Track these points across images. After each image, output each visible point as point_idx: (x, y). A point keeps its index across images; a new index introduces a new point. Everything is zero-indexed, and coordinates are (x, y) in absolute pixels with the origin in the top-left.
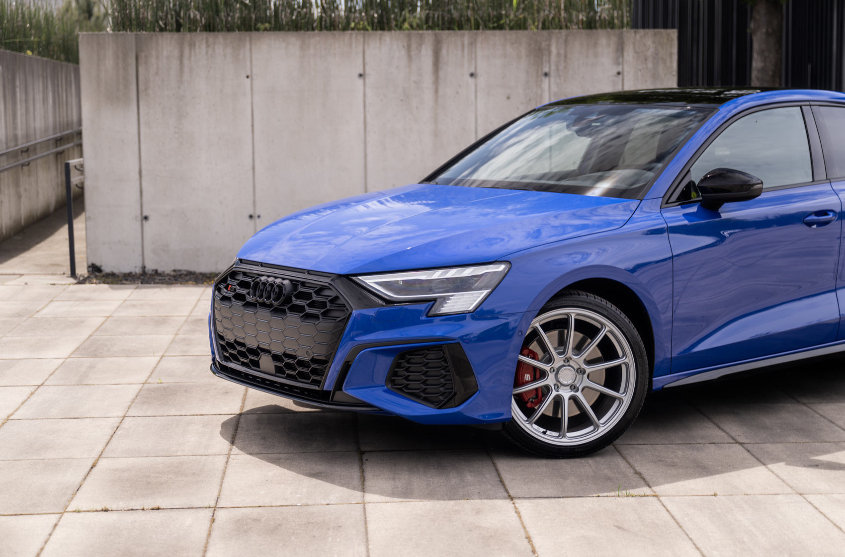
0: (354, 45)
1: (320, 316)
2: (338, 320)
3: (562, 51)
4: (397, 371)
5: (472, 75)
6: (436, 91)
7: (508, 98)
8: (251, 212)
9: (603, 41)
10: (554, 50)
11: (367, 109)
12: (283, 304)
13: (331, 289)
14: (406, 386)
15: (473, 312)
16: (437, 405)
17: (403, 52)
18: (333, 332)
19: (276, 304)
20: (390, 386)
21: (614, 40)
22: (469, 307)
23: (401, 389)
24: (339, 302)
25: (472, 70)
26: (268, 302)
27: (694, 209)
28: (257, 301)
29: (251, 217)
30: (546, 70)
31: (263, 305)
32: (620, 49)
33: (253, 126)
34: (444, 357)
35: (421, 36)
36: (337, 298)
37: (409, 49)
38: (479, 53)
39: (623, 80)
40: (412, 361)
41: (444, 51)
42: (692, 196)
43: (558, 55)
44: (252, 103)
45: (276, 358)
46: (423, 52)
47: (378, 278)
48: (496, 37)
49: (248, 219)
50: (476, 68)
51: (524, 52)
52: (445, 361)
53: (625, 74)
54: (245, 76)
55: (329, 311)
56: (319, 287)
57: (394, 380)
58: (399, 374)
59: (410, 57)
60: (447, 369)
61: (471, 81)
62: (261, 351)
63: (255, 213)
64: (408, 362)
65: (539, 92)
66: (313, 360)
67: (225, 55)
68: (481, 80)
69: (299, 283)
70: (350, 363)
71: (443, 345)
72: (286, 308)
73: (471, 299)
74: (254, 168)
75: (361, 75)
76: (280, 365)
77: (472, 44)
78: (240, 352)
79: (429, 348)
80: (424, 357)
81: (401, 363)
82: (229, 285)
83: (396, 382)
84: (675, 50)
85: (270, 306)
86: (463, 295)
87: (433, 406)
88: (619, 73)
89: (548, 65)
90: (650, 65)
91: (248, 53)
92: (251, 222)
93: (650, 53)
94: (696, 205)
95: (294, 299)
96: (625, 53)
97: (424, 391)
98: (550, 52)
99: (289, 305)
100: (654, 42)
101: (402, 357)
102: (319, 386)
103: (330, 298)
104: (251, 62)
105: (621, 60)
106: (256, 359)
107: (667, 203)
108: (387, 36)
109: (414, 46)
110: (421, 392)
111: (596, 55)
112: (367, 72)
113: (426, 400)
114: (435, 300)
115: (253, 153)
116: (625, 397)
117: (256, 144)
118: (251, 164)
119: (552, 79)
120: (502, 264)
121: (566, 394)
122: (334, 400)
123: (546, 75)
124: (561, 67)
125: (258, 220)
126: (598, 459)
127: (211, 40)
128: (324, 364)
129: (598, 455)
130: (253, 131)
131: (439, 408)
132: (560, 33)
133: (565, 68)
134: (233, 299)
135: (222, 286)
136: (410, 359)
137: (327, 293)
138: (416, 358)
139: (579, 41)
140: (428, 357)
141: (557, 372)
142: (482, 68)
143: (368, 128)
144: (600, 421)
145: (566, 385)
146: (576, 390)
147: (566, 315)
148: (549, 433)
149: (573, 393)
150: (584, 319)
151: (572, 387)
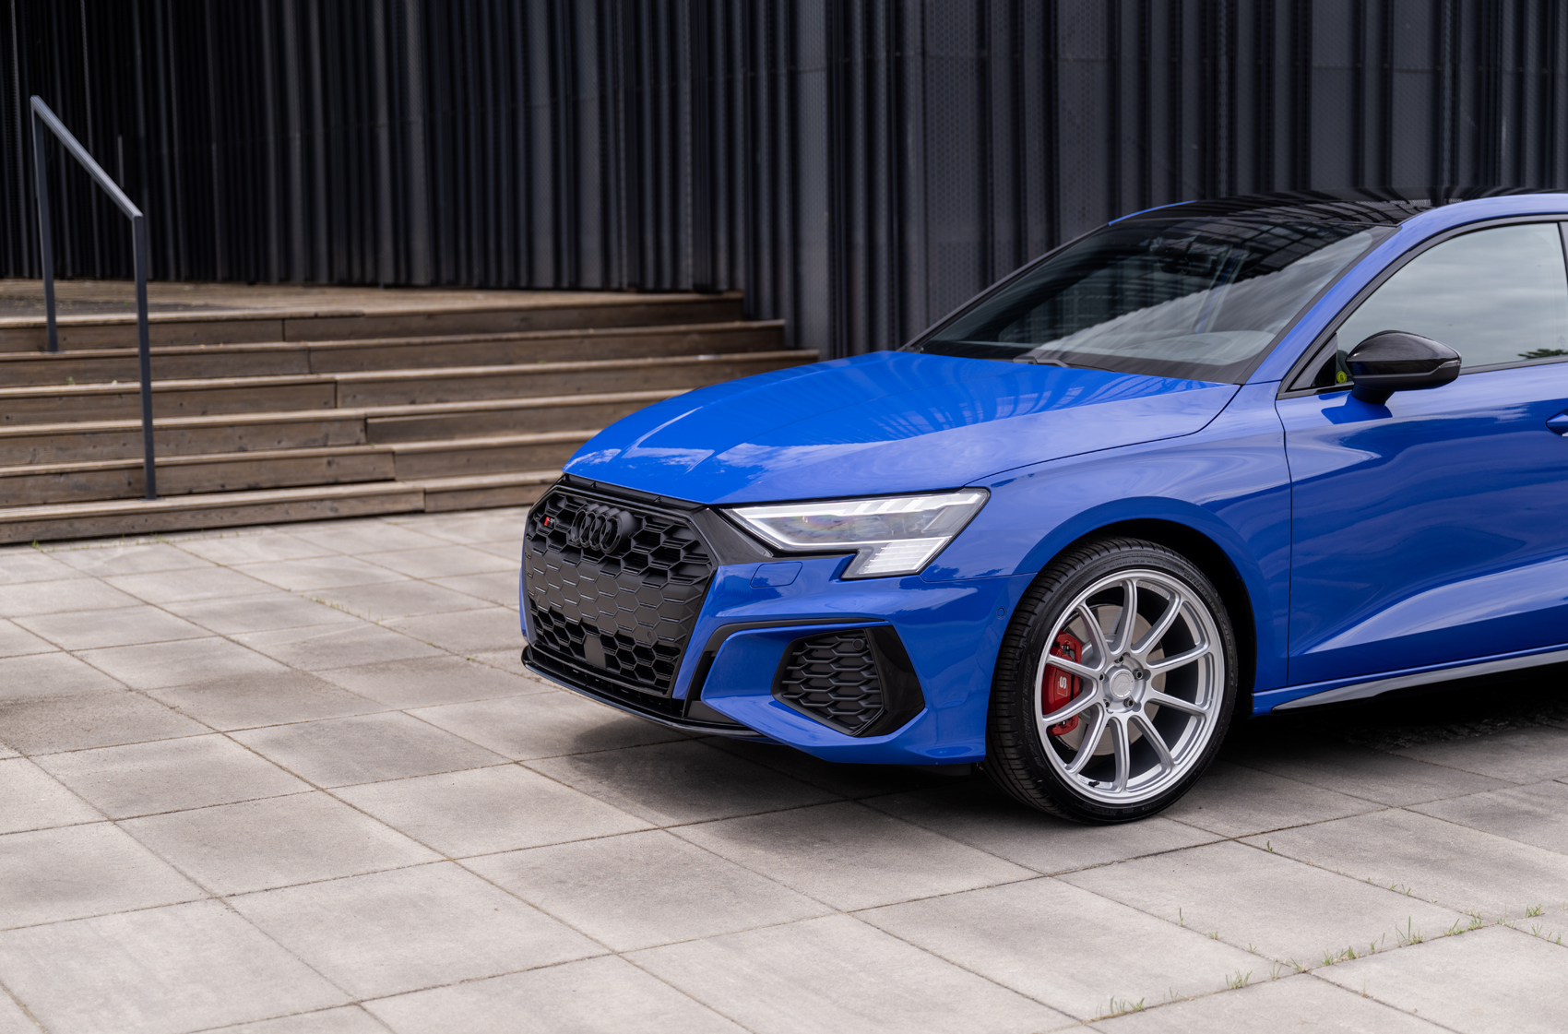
1: (670, 574)
2: (696, 580)
4: (792, 671)
12: (616, 552)
13: (688, 528)
14: (806, 696)
15: (918, 573)
16: (854, 731)
18: (687, 601)
19: (607, 551)
20: (780, 695)
22: (913, 565)
23: (796, 701)
24: (700, 551)
26: (594, 548)
27: (1341, 401)
28: (580, 545)
31: (589, 552)
34: (866, 649)
36: (696, 544)
40: (815, 654)
42: (1339, 379)
45: (607, 641)
47: (767, 513)
52: (868, 655)
55: (683, 565)
56: (672, 525)
57: (787, 685)
58: (795, 675)
60: (872, 669)
62: (586, 629)
64: (809, 654)
66: (658, 647)
69: (643, 518)
70: (713, 655)
71: (865, 628)
72: (620, 558)
73: (917, 551)
76: (613, 653)
78: (557, 629)
79: (842, 633)
80: (833, 648)
81: (797, 656)
82: (546, 516)
83: (791, 689)
85: (598, 554)
86: (904, 544)
87: (847, 731)
94: (1344, 394)
95: (633, 543)
97: (834, 705)
99: (626, 554)
101: (800, 647)
102: (664, 692)
103: (686, 544)
106: (578, 641)
107: (1289, 390)
110: (828, 706)
113: (836, 719)
114: (855, 552)
116: (1209, 708)
120: (974, 492)
121: (1125, 716)
122: (690, 714)
128: (674, 655)
131: (858, 736)
134: (549, 542)
135: (536, 519)
136: (812, 650)
137: (684, 535)
138: (821, 650)
140: (841, 648)
141: (1105, 679)
144: (1174, 753)
145: (1119, 701)
146: (1137, 707)
147: (1124, 581)
148: (1102, 784)
149: (1132, 713)
150: (1151, 587)
151: (1129, 703)
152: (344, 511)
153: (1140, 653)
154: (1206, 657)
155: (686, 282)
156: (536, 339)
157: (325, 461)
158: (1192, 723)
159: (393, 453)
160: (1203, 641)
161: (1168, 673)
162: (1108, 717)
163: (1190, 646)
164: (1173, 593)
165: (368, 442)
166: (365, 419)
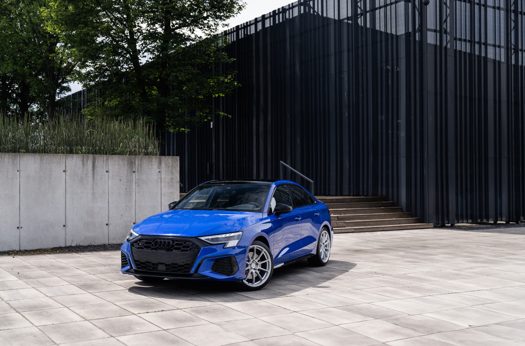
0: (62, 159)
1: (188, 250)
2: (196, 251)
3: (140, 163)
4: (215, 266)
5: (107, 172)
6: (94, 178)
7: (120, 180)
8: (18, 226)
9: (154, 160)
10: (137, 163)
11: (66, 184)
12: (170, 248)
13: (190, 241)
14: (217, 270)
15: (236, 246)
17: (81, 162)
18: (194, 255)
19: (167, 248)
20: (212, 270)
21: (158, 159)
22: (234, 245)
23: (215, 271)
25: (107, 170)
26: (164, 247)
29: (18, 228)
30: (134, 170)
32: (160, 163)
33: (20, 191)
35: (88, 156)
36: (194, 244)
37: (83, 161)
38: (110, 163)
39: (161, 174)
41: (96, 162)
43: (138, 164)
44: (20, 181)
45: (167, 265)
46: (89, 163)
48: (116, 157)
49: (17, 229)
50: (108, 169)
51: (126, 164)
52: (230, 261)
53: (162, 172)
54: (17, 171)
55: (191, 248)
59: (83, 164)
60: (230, 264)
61: (107, 174)
62: (159, 264)
63: (20, 226)
65: (132, 178)
66: (186, 264)
67: (9, 162)
68: (110, 174)
69: (176, 241)
70: (200, 264)
73: (235, 242)
74: (20, 208)
75: (64, 171)
76: (169, 267)
77: (107, 160)
78: (148, 265)
79: (225, 258)
80: (223, 261)
81: (216, 263)
83: (214, 269)
84: (179, 164)
86: (232, 241)
87: (226, 276)
88: (159, 172)
89: (135, 168)
90: (170, 169)
91: (18, 162)
92: (18, 230)
93: (170, 164)
95: (175, 246)
96: (162, 164)
97: (223, 271)
98: (135, 164)
99: (174, 248)
100: (171, 161)
103: (191, 244)
104: (20, 165)
105: (160, 167)
108: (75, 156)
109: (85, 160)
111: (152, 165)
112: (67, 170)
113: (224, 274)
114: (225, 243)
115: (20, 202)
116: (269, 271)
117: (21, 198)
118: (19, 206)
119: (136, 173)
120: (241, 232)
121: (254, 271)
122: (194, 276)
123: (134, 172)
124: (139, 169)
125: (21, 229)
126: (262, 291)
127: (3, 156)
128: (191, 265)
129: (261, 290)
130: (20, 193)
131: (228, 276)
132: (139, 157)
133: (141, 169)
134: (144, 248)
136: (219, 261)
137: (188, 243)
139: (146, 159)
140: (225, 260)
141: (251, 265)
142: (111, 169)
143: (67, 192)
144: (263, 279)
145: (253, 269)
146: (256, 270)
147: (253, 247)
148: (250, 283)
149: (255, 271)
150: (258, 249)
151: (255, 269)
152: (343, 232)
153: (257, 261)
154: (268, 261)
155: (370, 195)
156: (356, 204)
157: (336, 223)
158: (266, 273)
159: (345, 222)
160: (268, 259)
161: (262, 264)
162: (251, 271)
163: (265, 259)
164: (262, 250)
165: (338, 221)
166: (337, 217)
